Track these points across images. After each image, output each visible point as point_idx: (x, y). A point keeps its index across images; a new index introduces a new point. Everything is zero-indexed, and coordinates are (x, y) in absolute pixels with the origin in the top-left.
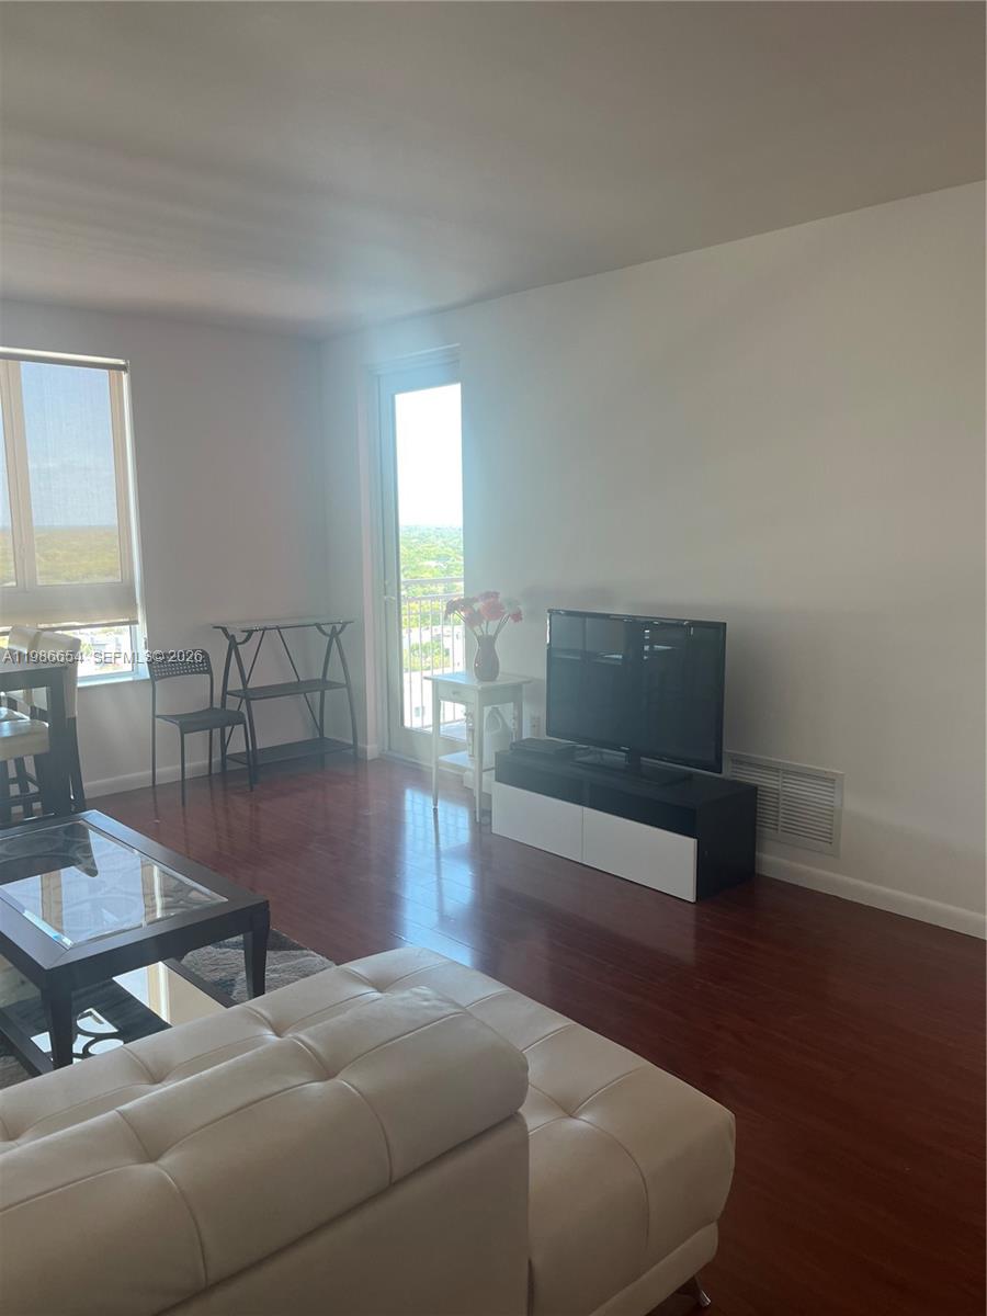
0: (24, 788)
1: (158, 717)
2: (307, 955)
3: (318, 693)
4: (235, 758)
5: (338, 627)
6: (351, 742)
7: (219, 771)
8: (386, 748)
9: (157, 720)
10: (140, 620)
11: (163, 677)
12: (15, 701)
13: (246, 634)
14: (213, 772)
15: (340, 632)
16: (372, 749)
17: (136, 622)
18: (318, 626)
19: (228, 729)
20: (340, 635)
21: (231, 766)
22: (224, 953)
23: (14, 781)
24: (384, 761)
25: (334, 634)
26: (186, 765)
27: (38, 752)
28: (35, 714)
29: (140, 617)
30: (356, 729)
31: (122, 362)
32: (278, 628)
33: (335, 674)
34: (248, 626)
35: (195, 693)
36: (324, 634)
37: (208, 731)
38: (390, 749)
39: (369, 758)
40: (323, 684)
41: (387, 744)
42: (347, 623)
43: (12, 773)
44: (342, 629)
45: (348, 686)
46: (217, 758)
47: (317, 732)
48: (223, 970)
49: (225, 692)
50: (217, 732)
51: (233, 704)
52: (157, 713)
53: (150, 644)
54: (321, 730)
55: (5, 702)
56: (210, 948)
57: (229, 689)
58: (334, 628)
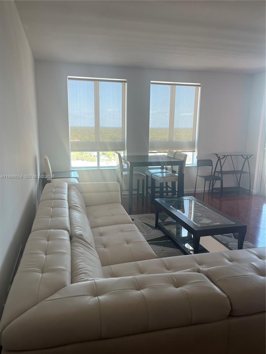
0: (167, 189)
1: (198, 176)
2: (248, 242)
3: (240, 174)
4: (216, 189)
5: (249, 156)
6: (249, 189)
7: (211, 192)
8: (259, 192)
9: (198, 177)
10: (196, 151)
11: (200, 166)
12: (167, 168)
13: (224, 156)
14: (210, 192)
15: (249, 158)
16: (254, 191)
17: (195, 151)
18: (242, 155)
19: (214, 181)
20: (249, 159)
21: (214, 191)
22: (224, 237)
23: (165, 187)
24: (257, 195)
25: (247, 158)
26: (205, 189)
27: (172, 181)
28: (174, 172)
29: (196, 150)
30: (251, 185)
31: (199, 84)
32: (231, 155)
33: (246, 169)
34: (224, 154)
35: (208, 171)
36: (244, 158)
37: (210, 181)
38: (260, 192)
39: (253, 194)
40: (241, 172)
41: (259, 190)
42: (252, 155)
43: (165, 185)
44: (250, 157)
45: (250, 173)
46: (211, 188)
47: (238, 185)
48: (225, 241)
49: (215, 171)
50: (212, 181)
51: (217, 174)
52: (198, 175)
53: (197, 157)
54: (239, 185)
55: (165, 168)
56: (220, 235)
57: (216, 171)
58: (247, 156)
